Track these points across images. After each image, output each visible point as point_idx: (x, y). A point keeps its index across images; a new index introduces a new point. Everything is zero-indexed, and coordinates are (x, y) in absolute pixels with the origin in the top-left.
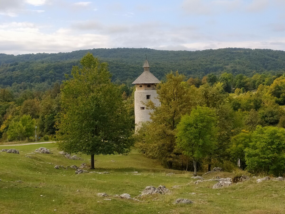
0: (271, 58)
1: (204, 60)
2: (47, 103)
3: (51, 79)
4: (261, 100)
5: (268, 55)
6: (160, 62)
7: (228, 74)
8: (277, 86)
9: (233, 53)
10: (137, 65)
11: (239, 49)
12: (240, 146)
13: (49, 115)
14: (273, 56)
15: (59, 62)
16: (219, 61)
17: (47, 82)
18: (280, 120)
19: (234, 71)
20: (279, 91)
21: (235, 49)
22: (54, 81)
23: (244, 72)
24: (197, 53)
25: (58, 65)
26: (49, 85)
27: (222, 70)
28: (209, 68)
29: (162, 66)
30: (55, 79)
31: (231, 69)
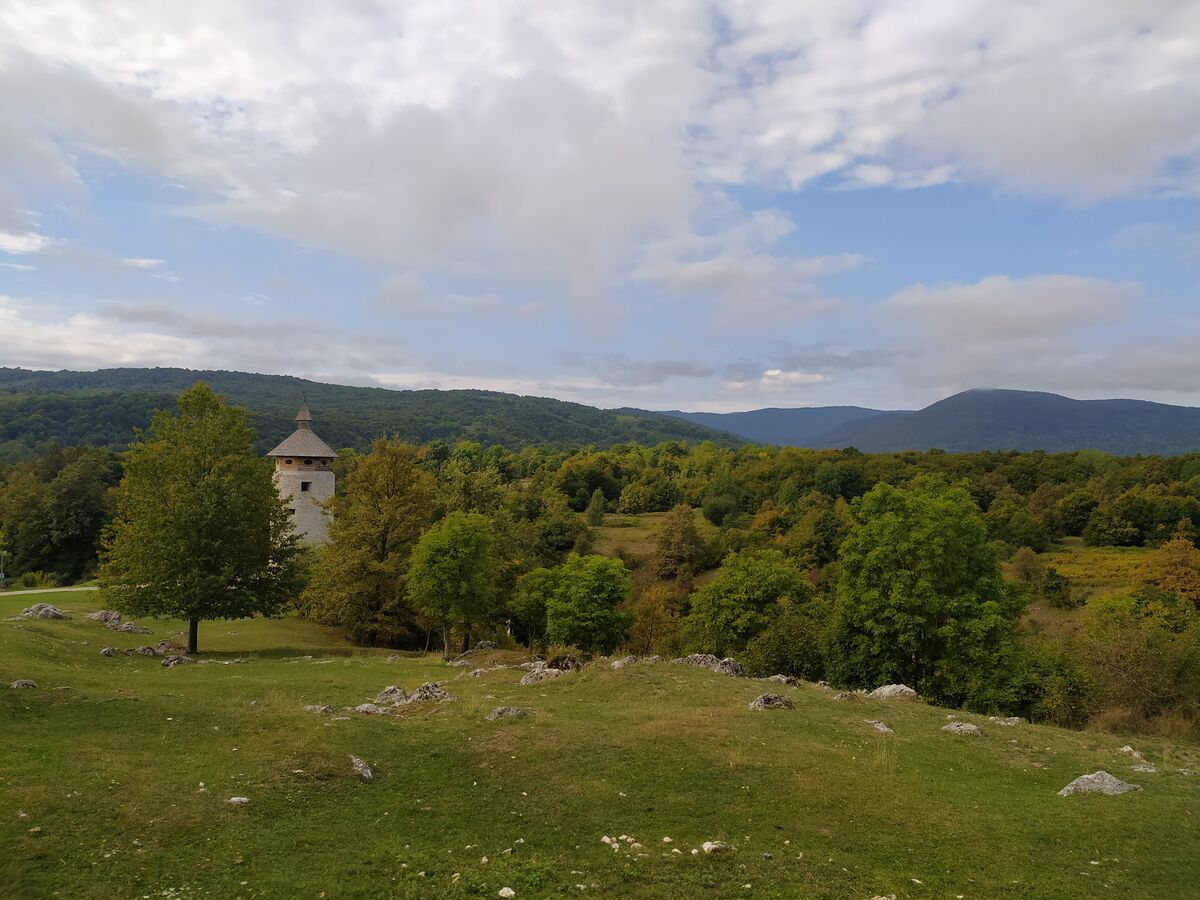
0: (555, 416)
1: (420, 410)
2: (26, 491)
3: (36, 432)
4: (540, 501)
5: (550, 410)
6: (320, 410)
7: (472, 445)
8: (570, 473)
9: (481, 401)
10: (268, 414)
11: (495, 394)
12: (536, 595)
13: (31, 521)
14: (559, 413)
15: (60, 393)
16: (452, 415)
17: (22, 440)
18: (577, 541)
19: (482, 438)
20: (574, 484)
21: (486, 393)
22: (43, 439)
23: (503, 441)
24: (406, 395)
25: (58, 401)
26: (28, 446)
27: (458, 435)
28: (430, 427)
29: (327, 419)
30: (46, 435)
31: (477, 434)
